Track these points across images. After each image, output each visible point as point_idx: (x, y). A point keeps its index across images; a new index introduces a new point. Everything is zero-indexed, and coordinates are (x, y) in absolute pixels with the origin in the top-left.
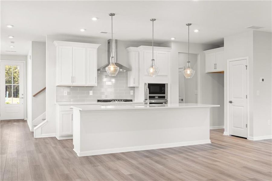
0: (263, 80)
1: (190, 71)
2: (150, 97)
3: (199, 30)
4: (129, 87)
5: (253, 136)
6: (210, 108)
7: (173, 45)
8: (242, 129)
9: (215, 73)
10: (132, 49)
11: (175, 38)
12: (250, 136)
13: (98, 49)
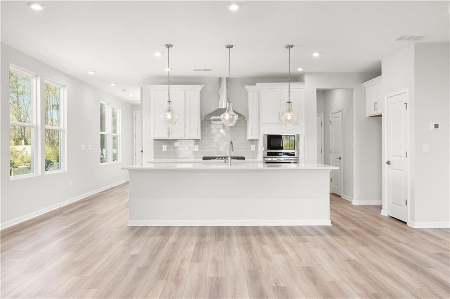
0: (436, 126)
1: (291, 116)
2: (269, 154)
3: (320, 53)
4: (249, 140)
5: (414, 221)
6: (330, 171)
7: (307, 78)
8: (401, 207)
9: (375, 117)
10: (248, 88)
11: (303, 68)
12: (410, 219)
13: (201, 91)
